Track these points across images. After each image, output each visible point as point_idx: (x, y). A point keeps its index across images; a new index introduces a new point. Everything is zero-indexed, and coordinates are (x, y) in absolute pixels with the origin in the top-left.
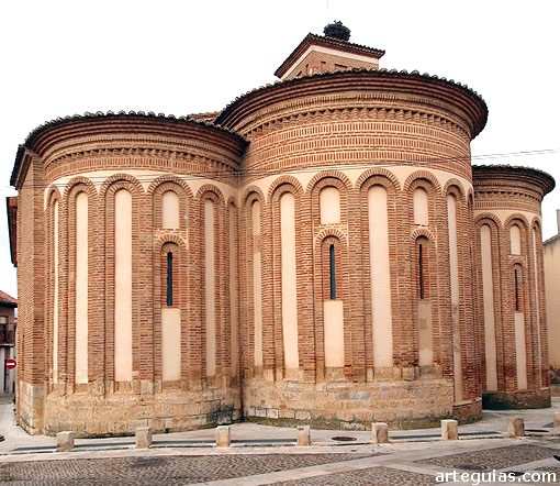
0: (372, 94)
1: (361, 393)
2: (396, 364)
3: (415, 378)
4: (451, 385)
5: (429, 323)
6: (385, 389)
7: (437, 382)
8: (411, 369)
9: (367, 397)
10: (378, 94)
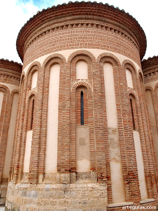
0: (52, 22)
1: (33, 192)
2: (59, 171)
3: (71, 182)
4: (105, 188)
5: (87, 141)
6: (47, 190)
7: (90, 185)
8: (67, 175)
9: (35, 196)
10: (56, 21)
